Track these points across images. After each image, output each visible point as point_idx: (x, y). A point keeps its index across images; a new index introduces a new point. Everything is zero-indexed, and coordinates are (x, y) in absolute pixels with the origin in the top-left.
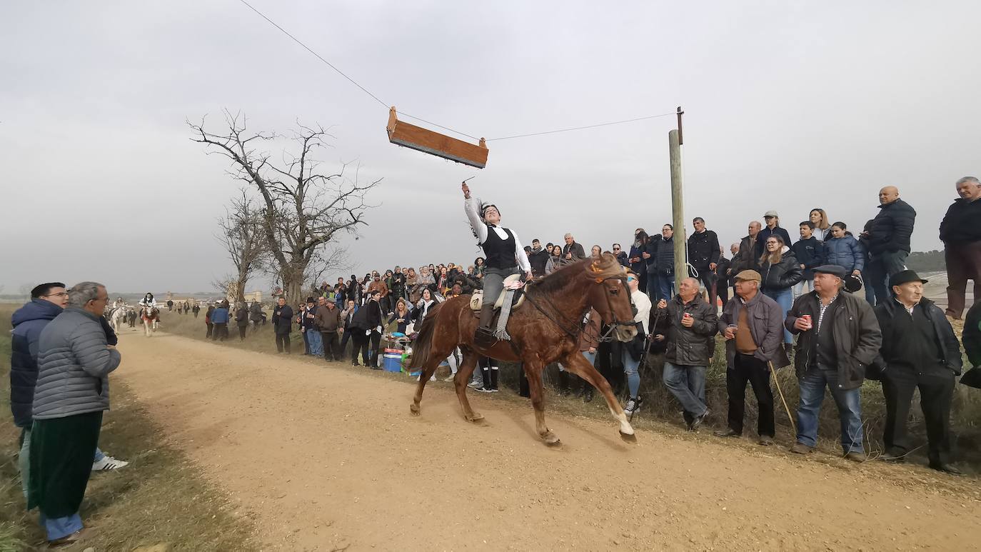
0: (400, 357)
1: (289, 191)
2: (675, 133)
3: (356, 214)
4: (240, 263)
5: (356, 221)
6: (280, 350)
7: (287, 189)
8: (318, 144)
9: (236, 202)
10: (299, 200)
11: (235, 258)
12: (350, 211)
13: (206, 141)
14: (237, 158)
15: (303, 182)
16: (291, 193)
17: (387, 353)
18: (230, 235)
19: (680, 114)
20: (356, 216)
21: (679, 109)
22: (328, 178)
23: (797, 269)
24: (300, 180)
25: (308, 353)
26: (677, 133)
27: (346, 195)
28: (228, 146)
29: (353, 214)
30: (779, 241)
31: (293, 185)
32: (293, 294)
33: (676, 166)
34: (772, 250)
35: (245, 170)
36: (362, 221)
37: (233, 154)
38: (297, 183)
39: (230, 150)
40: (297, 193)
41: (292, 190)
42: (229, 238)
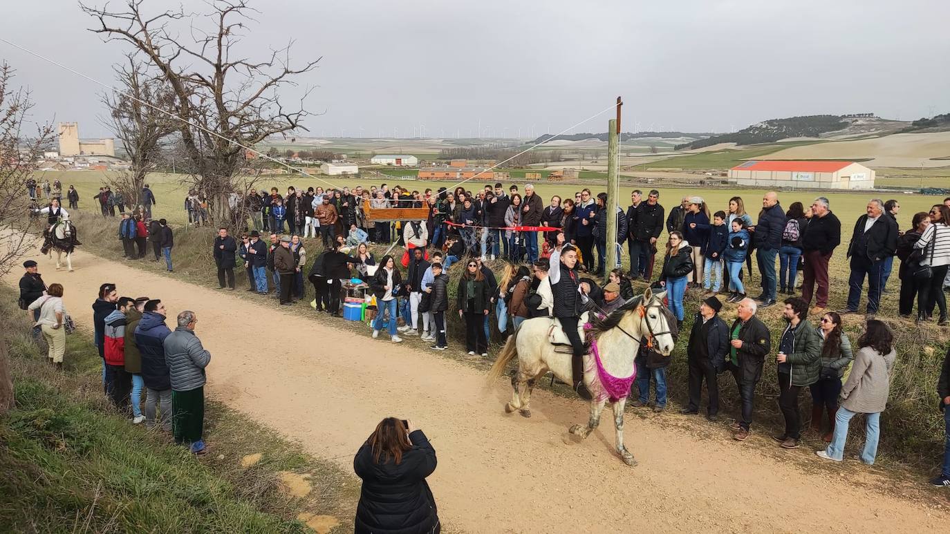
0: (360, 306)
1: (206, 82)
2: (613, 122)
3: (293, 118)
4: (134, 151)
5: (294, 126)
6: (223, 285)
7: (204, 80)
8: (240, 25)
9: (121, 70)
10: (219, 92)
11: (127, 146)
12: (287, 117)
13: (106, 30)
14: (141, 45)
15: (222, 69)
16: (208, 84)
17: (348, 302)
18: (117, 114)
21: (619, 99)
22: (255, 67)
23: (688, 263)
24: (218, 67)
25: (253, 289)
26: (616, 123)
27: (276, 80)
28: (131, 32)
29: (291, 120)
30: (680, 238)
31: (209, 72)
32: (220, 207)
33: (612, 154)
34: (673, 246)
35: (154, 62)
36: (300, 126)
37: (136, 40)
38: (214, 70)
39: (133, 37)
40: (216, 84)
41: (210, 81)
42: (116, 119)
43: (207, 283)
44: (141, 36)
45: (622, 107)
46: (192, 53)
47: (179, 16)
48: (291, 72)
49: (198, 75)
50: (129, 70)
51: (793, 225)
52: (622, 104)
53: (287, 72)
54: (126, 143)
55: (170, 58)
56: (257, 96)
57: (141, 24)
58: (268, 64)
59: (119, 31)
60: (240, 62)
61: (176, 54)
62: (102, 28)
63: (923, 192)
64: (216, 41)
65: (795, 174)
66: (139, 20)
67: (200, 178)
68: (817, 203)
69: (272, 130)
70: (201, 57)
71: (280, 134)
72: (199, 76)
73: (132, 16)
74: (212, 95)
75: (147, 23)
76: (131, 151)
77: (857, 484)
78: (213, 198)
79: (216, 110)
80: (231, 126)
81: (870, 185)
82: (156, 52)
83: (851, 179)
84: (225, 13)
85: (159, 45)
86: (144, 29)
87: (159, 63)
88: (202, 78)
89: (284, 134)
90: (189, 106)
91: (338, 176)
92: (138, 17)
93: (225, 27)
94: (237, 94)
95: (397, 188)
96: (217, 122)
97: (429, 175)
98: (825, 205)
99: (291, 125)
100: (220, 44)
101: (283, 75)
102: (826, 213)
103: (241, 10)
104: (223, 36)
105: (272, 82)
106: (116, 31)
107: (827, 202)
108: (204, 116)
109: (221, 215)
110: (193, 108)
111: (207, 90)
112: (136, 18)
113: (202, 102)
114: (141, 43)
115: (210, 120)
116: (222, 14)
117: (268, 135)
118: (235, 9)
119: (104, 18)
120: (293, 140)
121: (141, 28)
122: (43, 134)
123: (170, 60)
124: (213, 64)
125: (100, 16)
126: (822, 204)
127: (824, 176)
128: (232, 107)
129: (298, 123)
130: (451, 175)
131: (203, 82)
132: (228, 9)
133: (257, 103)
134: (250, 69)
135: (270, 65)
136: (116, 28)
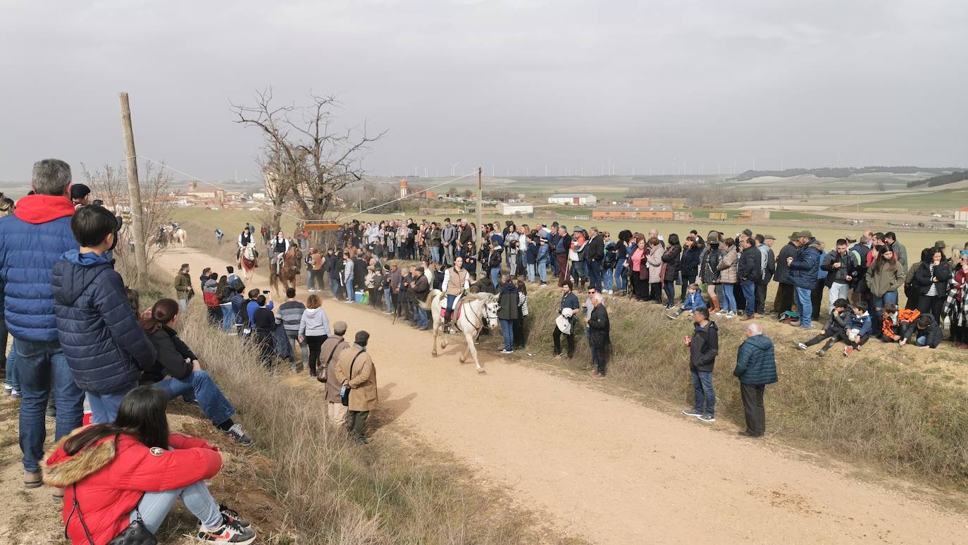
1: (309, 151)
4: (275, 196)
8: (329, 113)
10: (317, 157)
12: (353, 173)
13: (244, 121)
15: (319, 141)
19: (480, 172)
20: (359, 176)
21: (480, 169)
24: (316, 140)
27: (357, 146)
28: (260, 121)
31: (310, 144)
35: (273, 139)
37: (263, 126)
38: (314, 142)
39: (261, 124)
40: (315, 151)
41: (311, 149)
44: (266, 124)
47: (291, 109)
48: (369, 140)
49: (303, 146)
53: (365, 140)
55: (283, 136)
56: (344, 158)
57: (268, 115)
58: (345, 138)
59: (253, 121)
60: (329, 136)
62: (242, 120)
64: (314, 124)
66: (266, 112)
73: (262, 110)
75: (272, 113)
76: (272, 195)
79: (316, 169)
80: (324, 180)
82: (276, 132)
84: (322, 104)
85: (277, 128)
86: (269, 118)
87: (277, 139)
88: (307, 149)
93: (320, 115)
97: (603, 214)
99: (358, 179)
100: (317, 125)
101: (362, 143)
103: (331, 103)
104: (319, 120)
105: (354, 148)
106: (250, 121)
114: (266, 128)
116: (320, 105)
118: (327, 102)
121: (267, 118)
123: (284, 138)
124: (314, 138)
128: (326, 166)
130: (627, 214)
131: (307, 151)
132: (324, 102)
133: (345, 162)
134: (335, 141)
136: (251, 119)
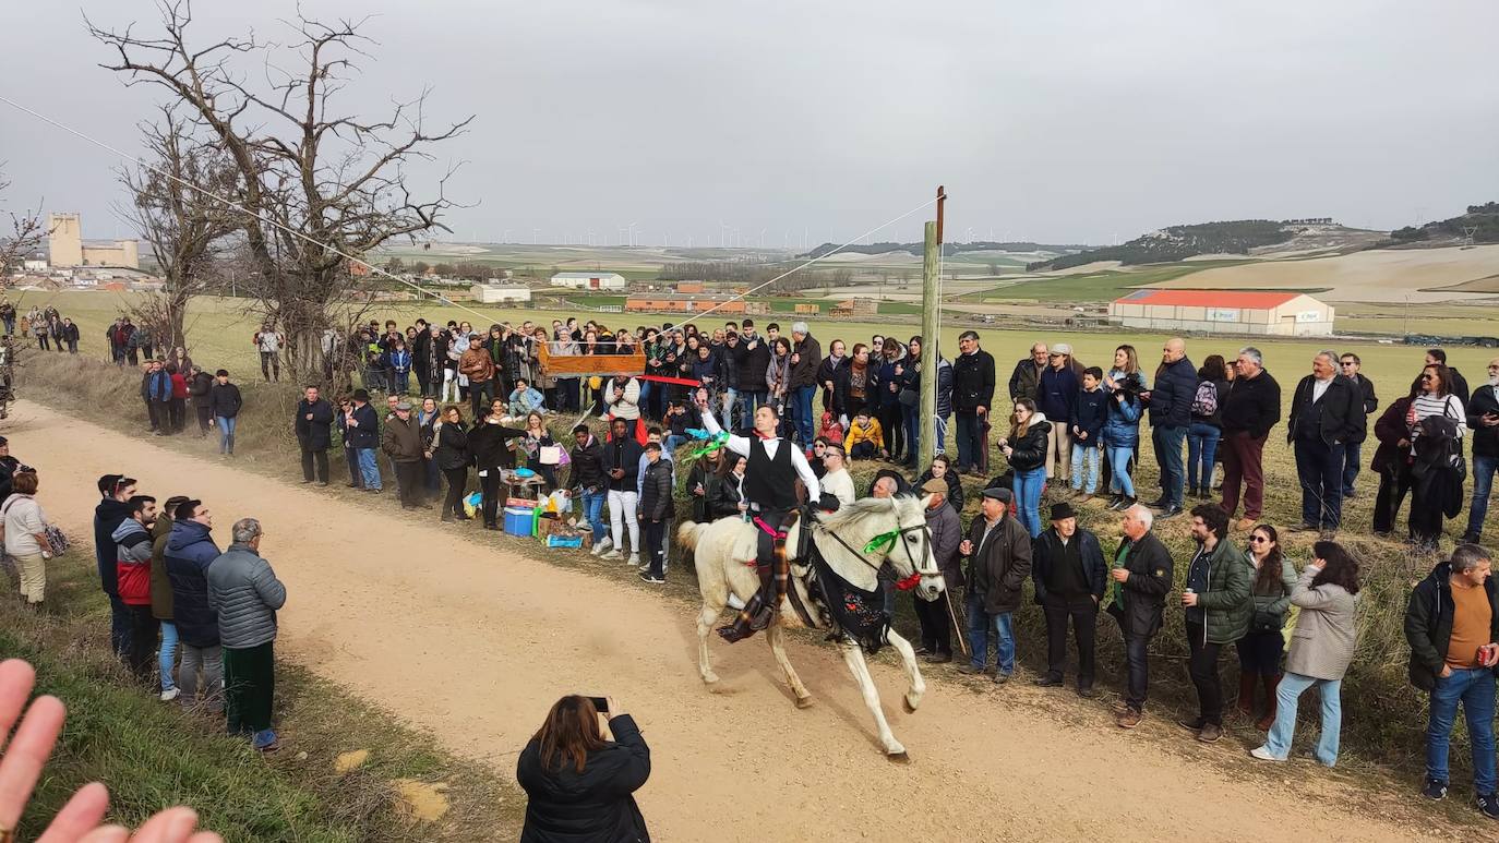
0: (530, 513)
1: (289, 152)
2: (932, 226)
3: (426, 212)
4: (170, 262)
5: (428, 224)
6: (309, 478)
7: (284, 149)
8: (345, 62)
9: (152, 131)
10: (308, 168)
11: (159, 253)
12: (418, 209)
13: (129, 66)
14: (185, 92)
15: (315, 132)
16: (291, 156)
17: (510, 507)
18: (143, 201)
19: (942, 198)
20: (429, 218)
21: (941, 190)
22: (367, 130)
24: (308, 128)
25: (357, 483)
26: (935, 226)
27: (400, 151)
28: (170, 71)
29: (424, 214)
31: (293, 137)
32: (306, 352)
33: (930, 277)
35: (204, 119)
36: (439, 225)
37: (177, 84)
38: (302, 133)
39: (172, 79)
40: (304, 156)
41: (294, 150)
42: (143, 210)
43: (285, 475)
44: (186, 78)
45: (945, 201)
46: (266, 106)
47: (248, 46)
48: (426, 139)
49: (274, 140)
50: (165, 131)
51: (1207, 390)
52: (945, 198)
53: (418, 138)
54: (157, 247)
55: (231, 113)
56: (369, 176)
57: (186, 59)
58: (388, 125)
59: (151, 69)
60: (344, 121)
61: (241, 106)
62: (123, 64)
63: (1407, 340)
64: (305, 87)
65: (1211, 311)
66: (183, 52)
67: (275, 305)
68: (1244, 357)
69: (393, 229)
70: (281, 112)
71: (405, 237)
72: (278, 142)
73: (172, 46)
74: (296, 173)
75: (195, 57)
76: (165, 260)
77: (1311, 797)
78: (296, 337)
79: (304, 197)
80: (327, 223)
81: (1326, 330)
82: (208, 103)
83: (1299, 319)
84: (321, 43)
85: (213, 93)
86: (190, 67)
87: (213, 120)
88: (282, 145)
89: (412, 237)
90: (261, 190)
91: (498, 305)
92: (182, 48)
93: (320, 66)
94: (338, 170)
95: (590, 325)
96: (304, 216)
97: (643, 304)
98: (1256, 360)
99: (423, 222)
100: (311, 92)
101: (413, 143)
102: (1257, 372)
103: (348, 39)
104: (318, 80)
105: (394, 154)
106: (146, 68)
107: (1260, 355)
108: (285, 206)
109: (309, 366)
110: (267, 192)
111: (289, 165)
112: (178, 49)
113: (281, 183)
114: (185, 88)
115: (294, 211)
116: (317, 44)
117: (386, 237)
118: (337, 37)
119: (126, 46)
120: (428, 246)
121: (185, 65)
122: (21, 232)
123: (231, 116)
124: (300, 124)
125: (121, 44)
126: (1250, 358)
127: (1256, 315)
128: (328, 193)
129: (435, 220)
130: (678, 305)
131: (283, 151)
132: (326, 37)
133: (369, 186)
134: (359, 132)
135: (391, 126)
136: (145, 64)
